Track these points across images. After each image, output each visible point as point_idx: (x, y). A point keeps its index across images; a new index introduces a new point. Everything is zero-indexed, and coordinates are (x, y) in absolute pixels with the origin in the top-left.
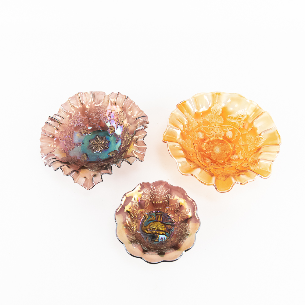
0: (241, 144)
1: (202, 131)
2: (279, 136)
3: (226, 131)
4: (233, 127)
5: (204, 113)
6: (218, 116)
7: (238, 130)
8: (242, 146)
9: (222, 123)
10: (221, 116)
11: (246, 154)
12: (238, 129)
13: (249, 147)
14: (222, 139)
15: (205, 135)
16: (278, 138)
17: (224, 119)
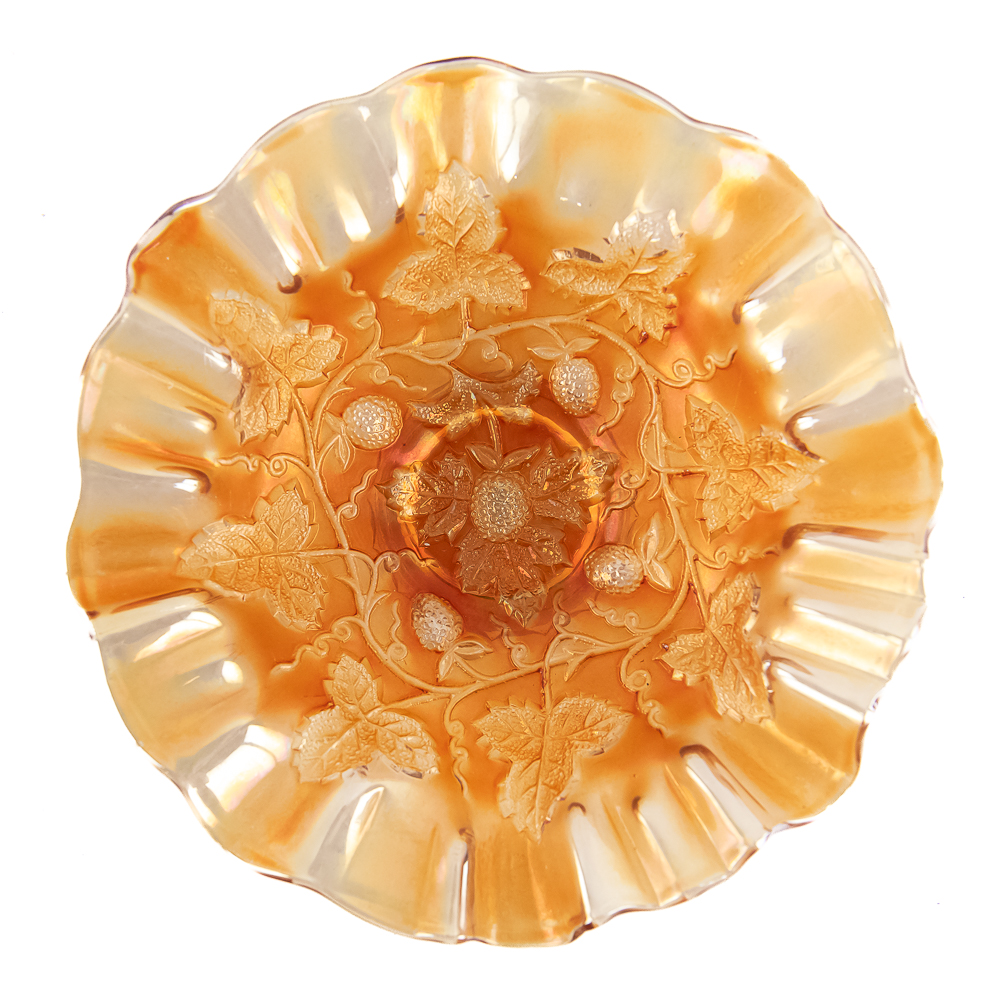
0: (660, 465)
1: (378, 391)
2: (932, 446)
3: (550, 363)
4: (600, 330)
5: (368, 267)
6: (484, 256)
7: (631, 351)
8: (664, 479)
9: (519, 302)
10: (505, 257)
11: (690, 553)
12: (635, 347)
13: (710, 492)
14: (525, 413)
15: (406, 415)
16: (924, 460)
17: (531, 272)
